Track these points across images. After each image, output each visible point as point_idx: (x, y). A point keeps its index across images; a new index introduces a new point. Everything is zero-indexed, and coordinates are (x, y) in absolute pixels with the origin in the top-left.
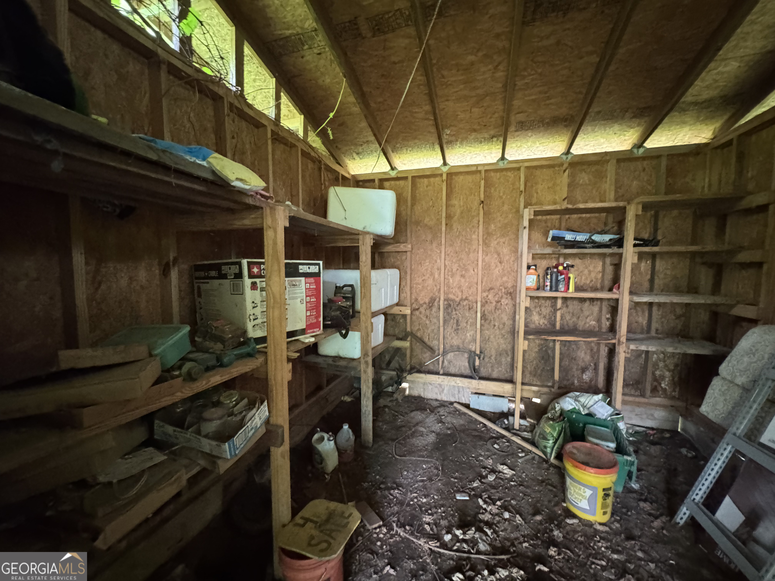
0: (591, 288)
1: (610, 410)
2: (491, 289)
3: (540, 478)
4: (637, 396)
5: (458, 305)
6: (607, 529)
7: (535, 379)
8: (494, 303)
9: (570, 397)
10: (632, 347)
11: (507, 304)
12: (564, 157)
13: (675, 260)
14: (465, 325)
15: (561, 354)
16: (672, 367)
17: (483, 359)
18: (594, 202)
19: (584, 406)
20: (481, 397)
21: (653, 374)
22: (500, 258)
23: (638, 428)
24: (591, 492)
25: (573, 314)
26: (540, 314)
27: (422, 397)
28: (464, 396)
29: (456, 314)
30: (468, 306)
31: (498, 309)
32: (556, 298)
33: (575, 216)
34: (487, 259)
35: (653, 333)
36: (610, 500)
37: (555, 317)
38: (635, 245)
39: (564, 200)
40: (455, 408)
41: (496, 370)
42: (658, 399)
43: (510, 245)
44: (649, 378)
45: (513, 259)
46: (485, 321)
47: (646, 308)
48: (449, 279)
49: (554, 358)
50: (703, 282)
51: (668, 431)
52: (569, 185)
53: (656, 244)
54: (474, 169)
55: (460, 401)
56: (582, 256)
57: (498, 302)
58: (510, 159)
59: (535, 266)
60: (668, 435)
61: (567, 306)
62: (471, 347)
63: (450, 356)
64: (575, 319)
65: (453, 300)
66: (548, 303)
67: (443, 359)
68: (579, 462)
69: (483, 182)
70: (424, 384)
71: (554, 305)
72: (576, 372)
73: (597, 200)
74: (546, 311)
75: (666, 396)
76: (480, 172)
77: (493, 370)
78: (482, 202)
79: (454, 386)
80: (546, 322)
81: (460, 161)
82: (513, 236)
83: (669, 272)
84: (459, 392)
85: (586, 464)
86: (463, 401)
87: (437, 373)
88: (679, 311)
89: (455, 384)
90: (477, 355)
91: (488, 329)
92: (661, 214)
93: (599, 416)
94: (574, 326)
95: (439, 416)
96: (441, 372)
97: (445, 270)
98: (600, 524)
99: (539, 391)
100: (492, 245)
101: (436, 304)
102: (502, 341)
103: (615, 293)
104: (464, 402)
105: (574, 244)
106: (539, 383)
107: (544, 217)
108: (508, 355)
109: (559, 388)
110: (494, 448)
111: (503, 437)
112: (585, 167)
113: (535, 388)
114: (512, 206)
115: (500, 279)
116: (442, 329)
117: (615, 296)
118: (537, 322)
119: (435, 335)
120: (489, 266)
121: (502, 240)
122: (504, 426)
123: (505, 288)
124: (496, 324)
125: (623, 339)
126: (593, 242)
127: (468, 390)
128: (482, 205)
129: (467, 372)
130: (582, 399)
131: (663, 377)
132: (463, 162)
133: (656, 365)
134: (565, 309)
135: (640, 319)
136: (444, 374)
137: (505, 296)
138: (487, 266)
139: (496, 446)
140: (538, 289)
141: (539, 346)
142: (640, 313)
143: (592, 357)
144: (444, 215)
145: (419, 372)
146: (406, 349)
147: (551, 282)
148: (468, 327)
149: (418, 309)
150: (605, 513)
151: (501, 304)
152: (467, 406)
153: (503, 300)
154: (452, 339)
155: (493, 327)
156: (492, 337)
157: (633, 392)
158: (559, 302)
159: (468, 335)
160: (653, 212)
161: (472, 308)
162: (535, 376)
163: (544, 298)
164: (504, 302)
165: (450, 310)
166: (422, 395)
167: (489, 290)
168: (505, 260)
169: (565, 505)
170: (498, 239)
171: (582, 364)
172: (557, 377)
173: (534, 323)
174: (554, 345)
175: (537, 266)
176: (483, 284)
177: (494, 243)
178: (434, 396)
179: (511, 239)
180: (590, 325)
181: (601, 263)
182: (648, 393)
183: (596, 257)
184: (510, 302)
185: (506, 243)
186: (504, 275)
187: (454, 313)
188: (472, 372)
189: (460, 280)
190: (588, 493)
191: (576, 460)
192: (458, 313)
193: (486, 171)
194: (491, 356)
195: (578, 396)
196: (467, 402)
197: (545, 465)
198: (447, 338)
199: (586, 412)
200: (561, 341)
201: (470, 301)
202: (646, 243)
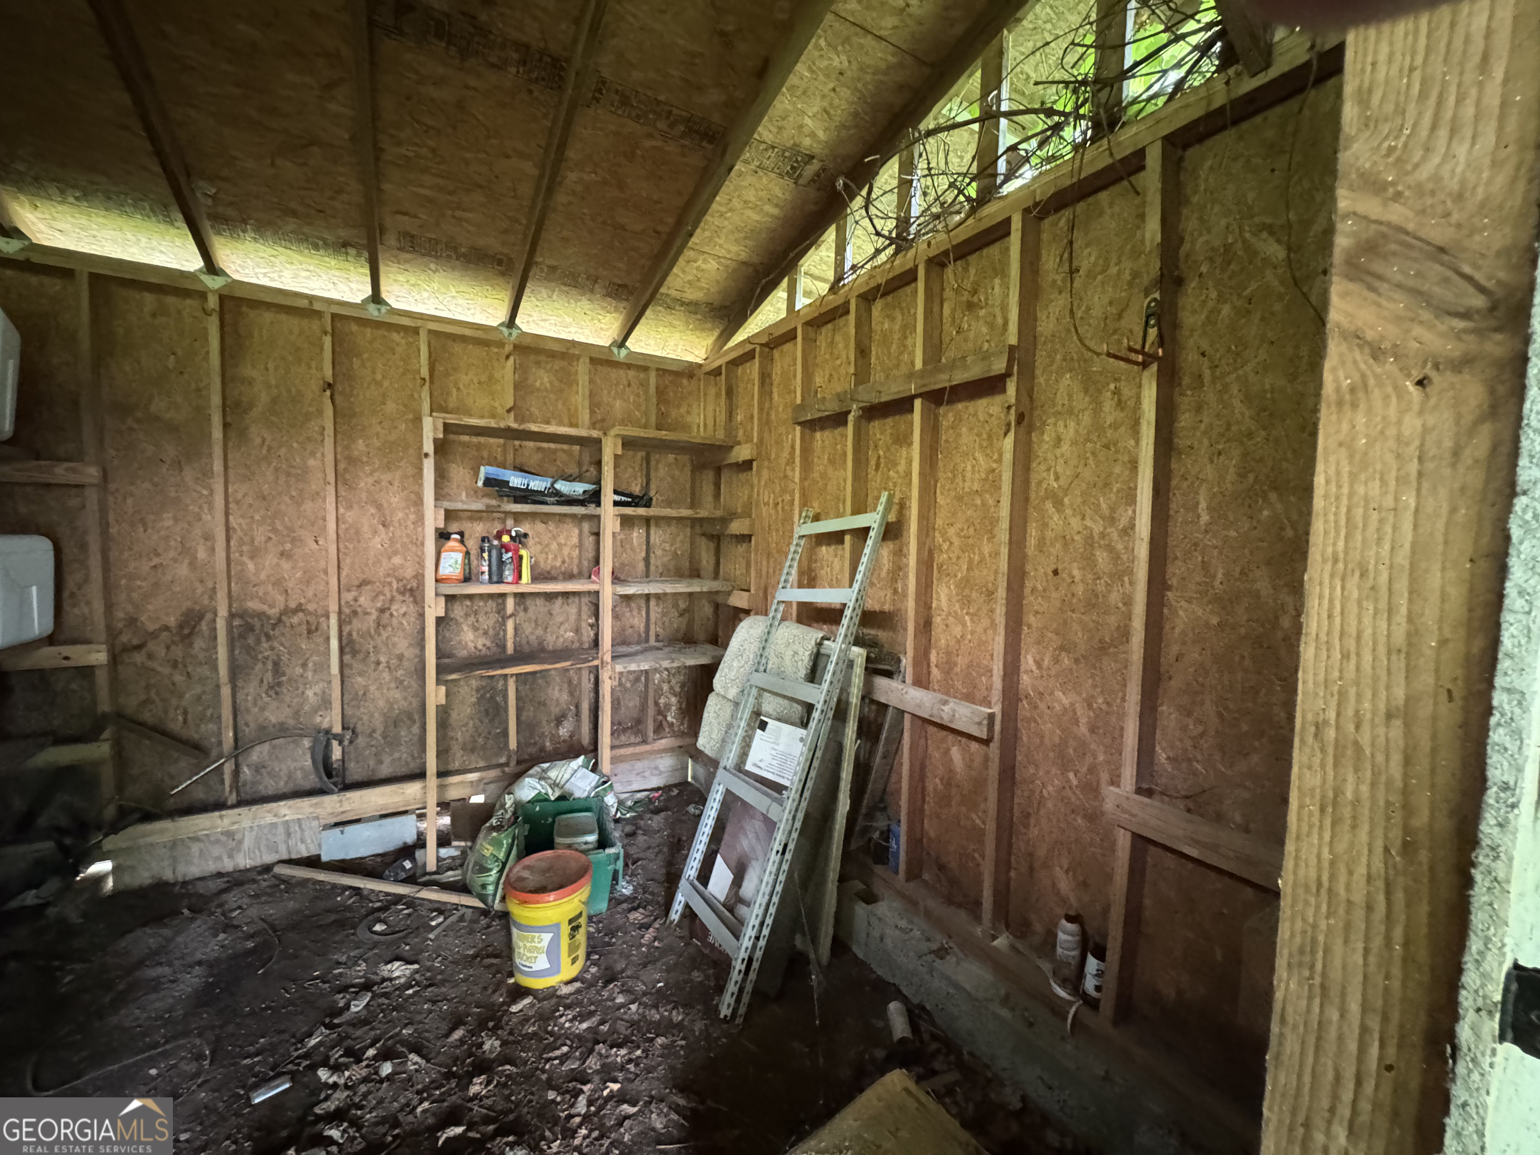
0: (564, 574)
1: (594, 778)
2: (364, 583)
3: (471, 952)
4: (638, 744)
5: (274, 627)
6: (578, 985)
7: (473, 757)
8: (374, 615)
9: (531, 776)
10: (619, 668)
11: (404, 614)
12: (505, 330)
13: (673, 528)
14: (299, 670)
15: (518, 698)
16: (678, 689)
17: (351, 742)
18: (560, 423)
19: (554, 785)
20: (349, 829)
21: (656, 704)
22: (384, 515)
23: (639, 796)
24: (551, 935)
25: (536, 621)
26: (476, 629)
27: (166, 884)
28: (303, 841)
29: (272, 649)
30: (305, 627)
31: (384, 627)
32: (503, 596)
33: (531, 444)
34: (350, 516)
35: (652, 642)
36: (581, 936)
37: (505, 631)
38: (616, 504)
39: (509, 411)
40: (276, 877)
41: (387, 760)
42: (664, 741)
43: (404, 489)
44: (651, 711)
45: (412, 517)
46: (354, 656)
47: (642, 603)
48: (243, 564)
49: (506, 710)
50: (704, 562)
51: (676, 785)
52: (517, 386)
53: (648, 505)
54: (304, 303)
55: (294, 856)
56: (545, 518)
57: (382, 611)
58: (395, 305)
59: (461, 534)
60: (675, 792)
61: (526, 610)
62: (319, 719)
63: (259, 753)
64: (539, 632)
65: (261, 615)
66: (491, 604)
67: (237, 765)
68: (531, 892)
69: (328, 341)
70: (174, 844)
71: (501, 610)
72: (546, 728)
73: (566, 421)
74: (488, 621)
75: (675, 735)
76: (319, 314)
77: (381, 762)
78: (330, 385)
79: (273, 825)
80: (488, 643)
81: (265, 274)
82: (410, 471)
83: (667, 546)
84: (289, 835)
85: (542, 890)
86: (303, 851)
87: (220, 806)
88: (682, 605)
89: (275, 820)
90: (335, 737)
91: (361, 674)
92: (654, 457)
93: (578, 794)
94: (540, 644)
95: (223, 914)
96: (232, 799)
97: (228, 541)
98: (568, 983)
99: (480, 780)
100: (362, 484)
101: (204, 626)
102: (397, 695)
103: (594, 582)
104: (305, 854)
105: (525, 496)
106: (481, 764)
107: (475, 440)
108: (414, 722)
109: (519, 762)
110: (376, 933)
111: (398, 899)
112: (542, 358)
113: (473, 776)
114: (405, 406)
115: (385, 562)
116: (226, 691)
117: (594, 587)
118: (471, 645)
119: (205, 709)
120: (357, 533)
121: (386, 477)
122: (403, 875)
123: (399, 580)
124: (383, 659)
125: (608, 658)
126: (558, 493)
127: (315, 824)
128: (328, 393)
129: (312, 781)
130: (553, 774)
131: (668, 706)
132: (272, 280)
133: (659, 692)
134: (522, 614)
135: (636, 621)
136: (239, 804)
137: (399, 597)
138: (352, 531)
139: (378, 928)
140: (467, 579)
141: (477, 691)
142: (635, 613)
143: (571, 694)
144: (216, 399)
145: (148, 817)
146: (97, 764)
147: (490, 566)
148: (310, 674)
149: (139, 647)
150: (574, 961)
151: (391, 615)
152: (313, 862)
153: (394, 607)
154: (263, 709)
155: (373, 666)
156: (372, 688)
157: (633, 739)
158: (510, 603)
159: (310, 693)
160: (643, 454)
161: (317, 629)
162: (472, 751)
163: (481, 596)
164: (398, 608)
165: (251, 641)
166: (168, 875)
167: (359, 586)
168: (395, 519)
169: (511, 981)
170: (376, 474)
171: (555, 711)
172: (513, 744)
173: (466, 647)
174: (506, 685)
175: (466, 536)
176: (344, 574)
177: (365, 482)
178: (211, 867)
179: (405, 477)
180: (565, 640)
181: (576, 531)
182: (651, 734)
183: (569, 520)
184: (412, 609)
185: (396, 483)
186: (396, 553)
187: (265, 645)
188: (320, 778)
189: (278, 565)
190: (547, 937)
191: (523, 890)
192: (276, 644)
193: (334, 316)
194: (374, 731)
195: (545, 771)
196: (314, 851)
197: (484, 921)
198: (248, 711)
199: (557, 793)
200: (517, 675)
201: (310, 613)
202: (636, 501)
